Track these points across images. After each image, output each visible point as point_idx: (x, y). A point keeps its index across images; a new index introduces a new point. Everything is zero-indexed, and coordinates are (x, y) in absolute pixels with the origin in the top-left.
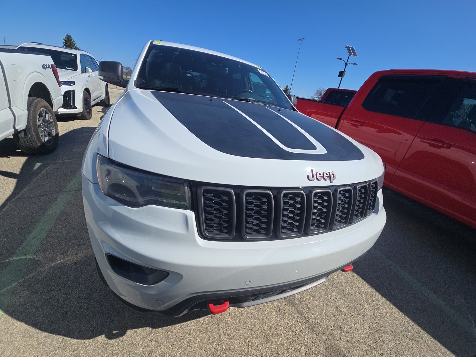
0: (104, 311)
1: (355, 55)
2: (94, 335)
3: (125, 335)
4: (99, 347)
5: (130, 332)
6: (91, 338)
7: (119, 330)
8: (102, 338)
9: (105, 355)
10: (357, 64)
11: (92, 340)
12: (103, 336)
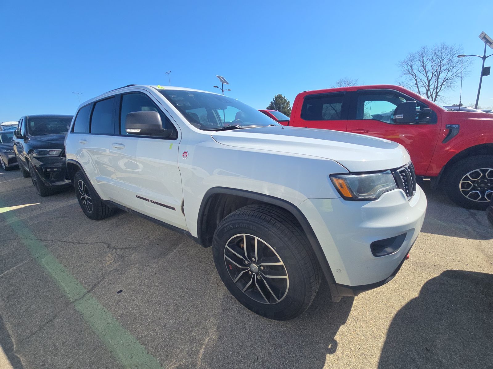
0: (302, 344)
1: (227, 83)
2: (323, 360)
3: (338, 342)
4: (337, 363)
5: (337, 338)
6: (324, 364)
7: (330, 343)
8: (329, 357)
9: (347, 362)
10: (231, 90)
11: (326, 364)
12: (328, 355)
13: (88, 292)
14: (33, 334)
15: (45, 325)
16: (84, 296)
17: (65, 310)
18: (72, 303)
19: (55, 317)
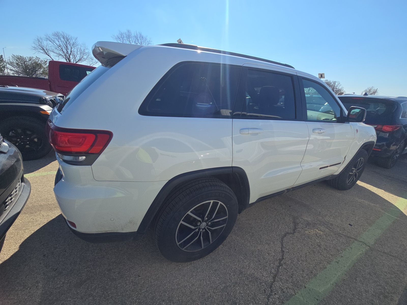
13: (356, 240)
14: (401, 260)
15: (393, 256)
16: (361, 242)
17: (377, 249)
18: (369, 247)
19: (384, 253)
